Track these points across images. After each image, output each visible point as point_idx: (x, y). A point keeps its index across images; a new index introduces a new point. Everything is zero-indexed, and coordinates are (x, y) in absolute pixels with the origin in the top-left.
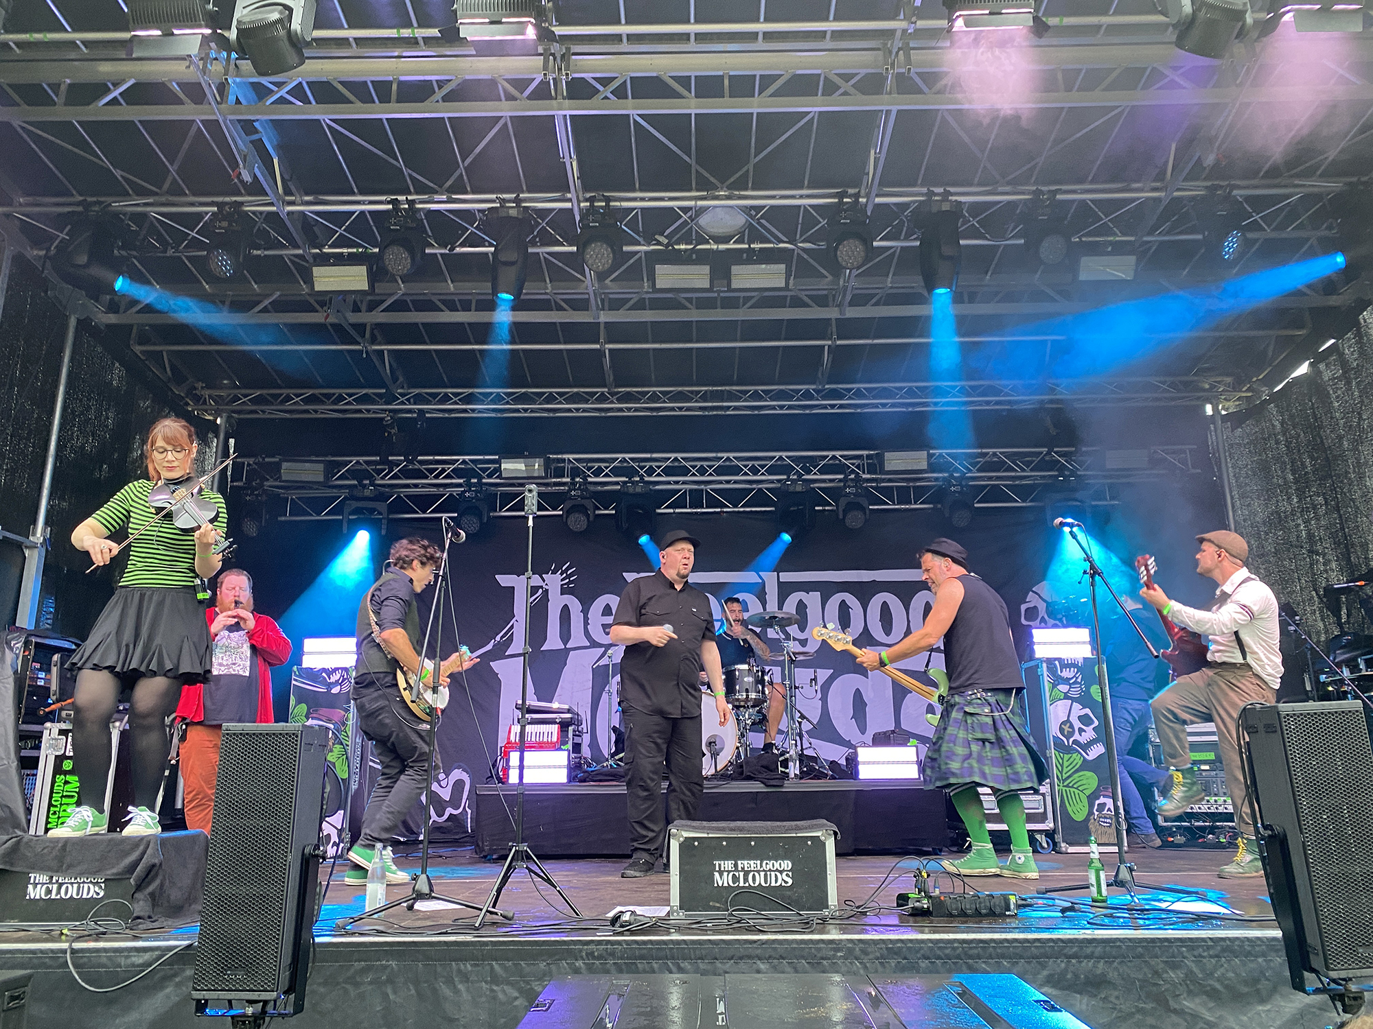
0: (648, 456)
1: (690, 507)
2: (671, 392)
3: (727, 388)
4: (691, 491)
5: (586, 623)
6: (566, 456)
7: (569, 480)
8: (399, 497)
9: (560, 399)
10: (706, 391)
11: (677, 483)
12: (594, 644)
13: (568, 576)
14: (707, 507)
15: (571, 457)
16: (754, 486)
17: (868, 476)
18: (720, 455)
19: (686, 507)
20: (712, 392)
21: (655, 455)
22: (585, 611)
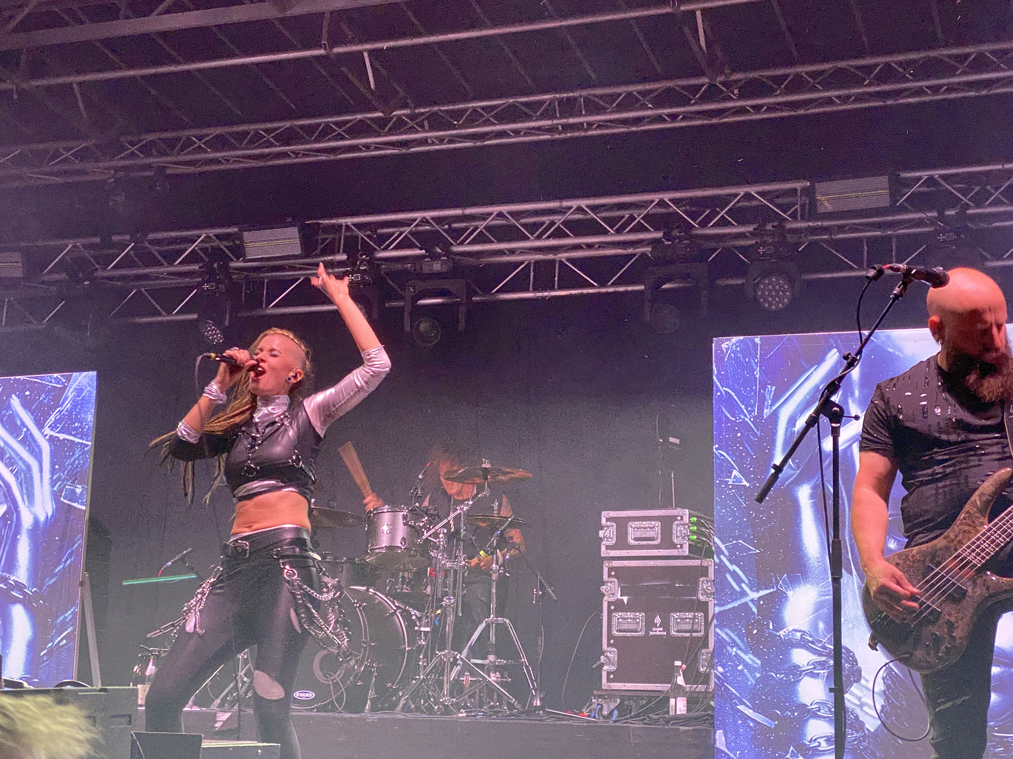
0: (458, 212)
1: (535, 289)
2: (496, 107)
3: (584, 93)
4: (537, 263)
6: (343, 221)
7: (344, 257)
8: (139, 292)
9: (340, 131)
10: (552, 101)
11: (512, 252)
14: (561, 288)
15: (350, 221)
16: (630, 251)
17: (803, 225)
18: (566, 204)
19: (527, 290)
20: (561, 101)
21: (469, 211)
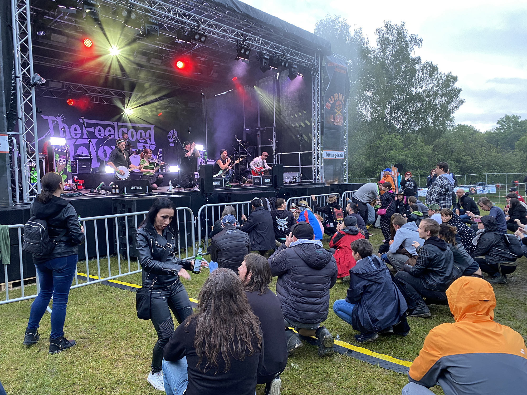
5: (70, 133)
12: (73, 138)
13: (63, 118)
22: (69, 129)
